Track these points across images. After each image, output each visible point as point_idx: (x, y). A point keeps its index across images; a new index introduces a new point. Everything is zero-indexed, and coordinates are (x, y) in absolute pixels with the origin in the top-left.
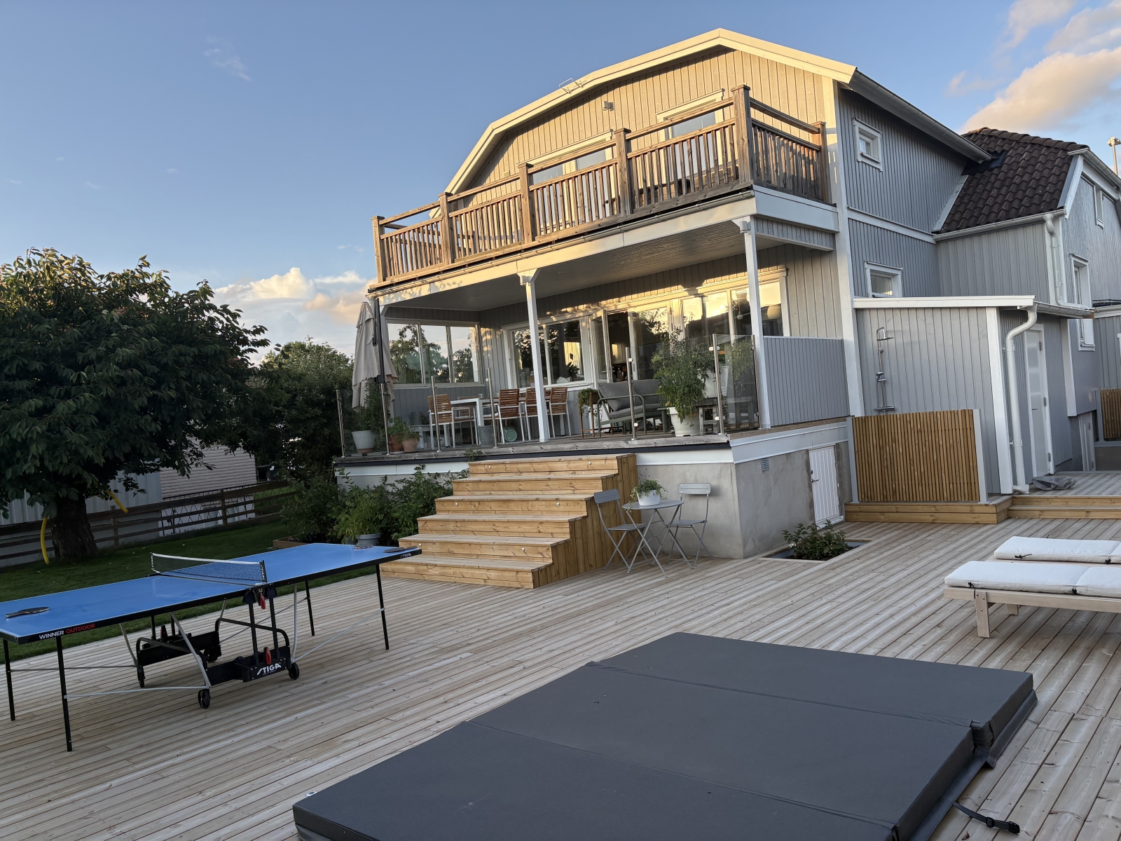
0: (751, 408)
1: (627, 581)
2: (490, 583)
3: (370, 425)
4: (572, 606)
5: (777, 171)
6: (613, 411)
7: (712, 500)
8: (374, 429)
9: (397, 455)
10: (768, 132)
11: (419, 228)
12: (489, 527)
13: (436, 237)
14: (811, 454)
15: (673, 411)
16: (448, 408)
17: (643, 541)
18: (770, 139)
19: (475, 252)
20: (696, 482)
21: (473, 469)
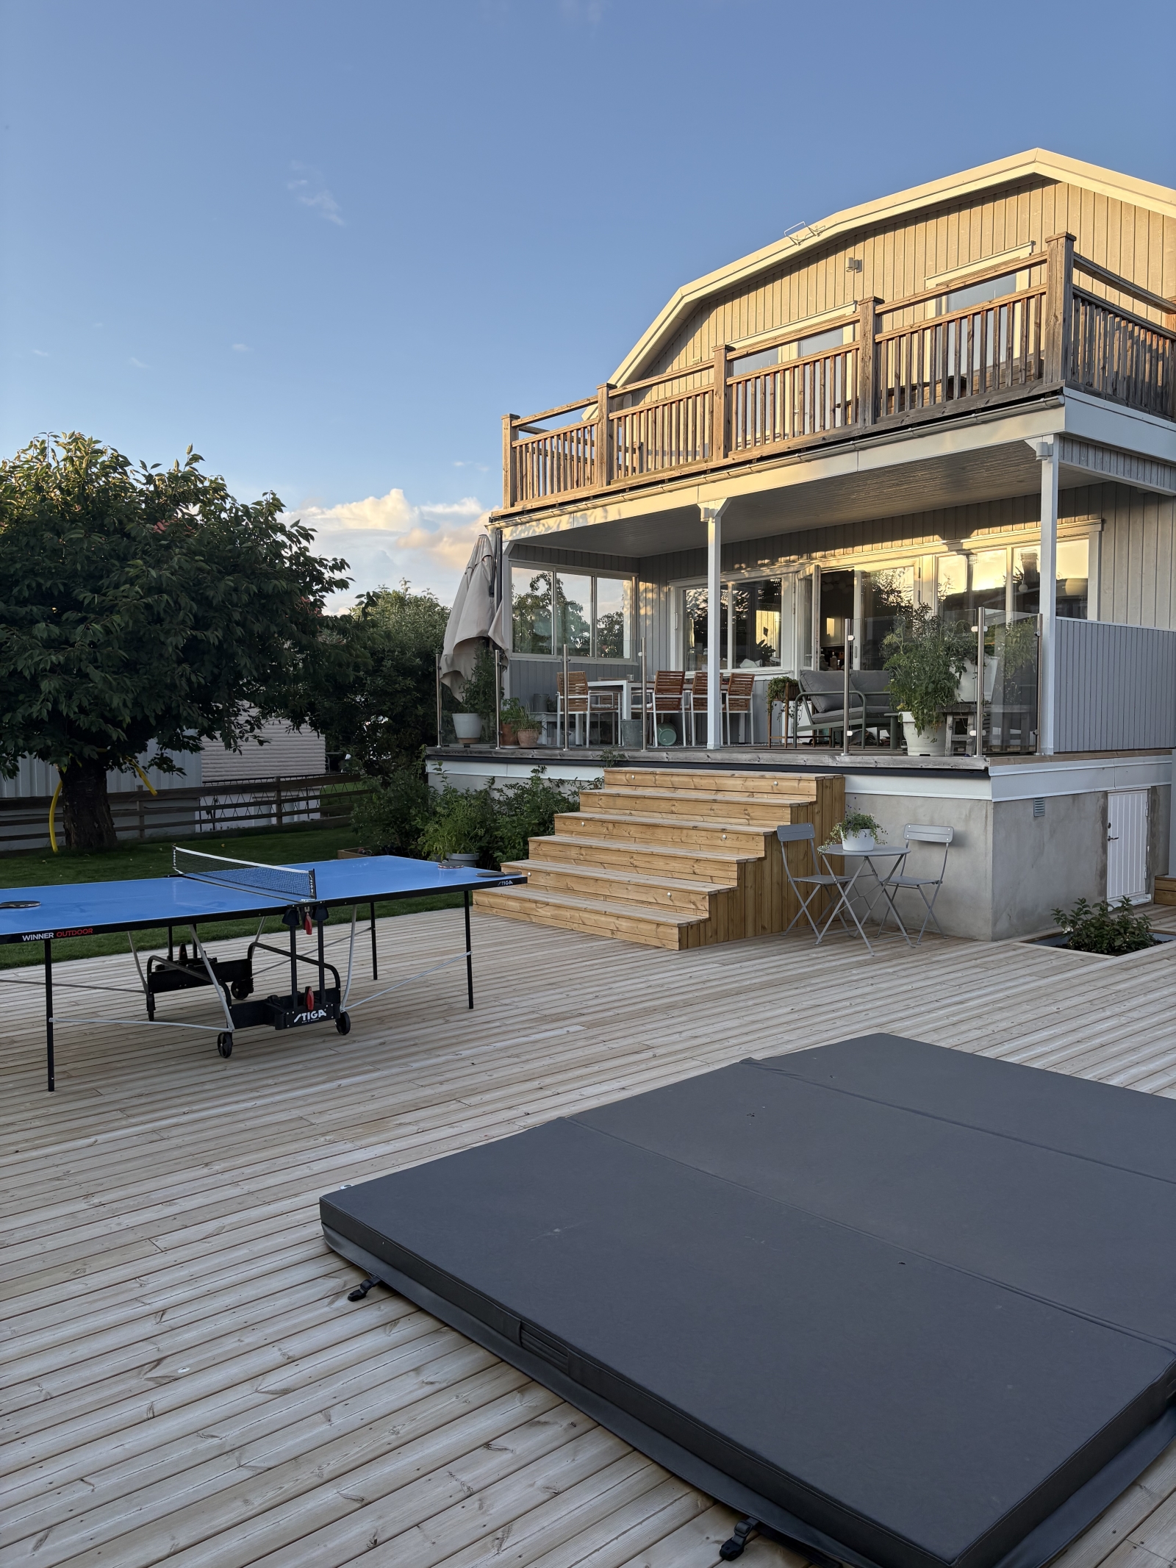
0: (1026, 722)
1: (814, 955)
2: (619, 936)
3: (476, 707)
4: (732, 979)
5: (1104, 368)
6: (818, 712)
7: (952, 851)
8: (482, 713)
9: (509, 750)
10: (1097, 307)
11: (565, 434)
12: (625, 859)
13: (588, 448)
14: (1111, 798)
15: (907, 717)
16: (584, 691)
17: (844, 903)
18: (1098, 319)
19: (641, 471)
20: (932, 824)
21: (610, 778)
